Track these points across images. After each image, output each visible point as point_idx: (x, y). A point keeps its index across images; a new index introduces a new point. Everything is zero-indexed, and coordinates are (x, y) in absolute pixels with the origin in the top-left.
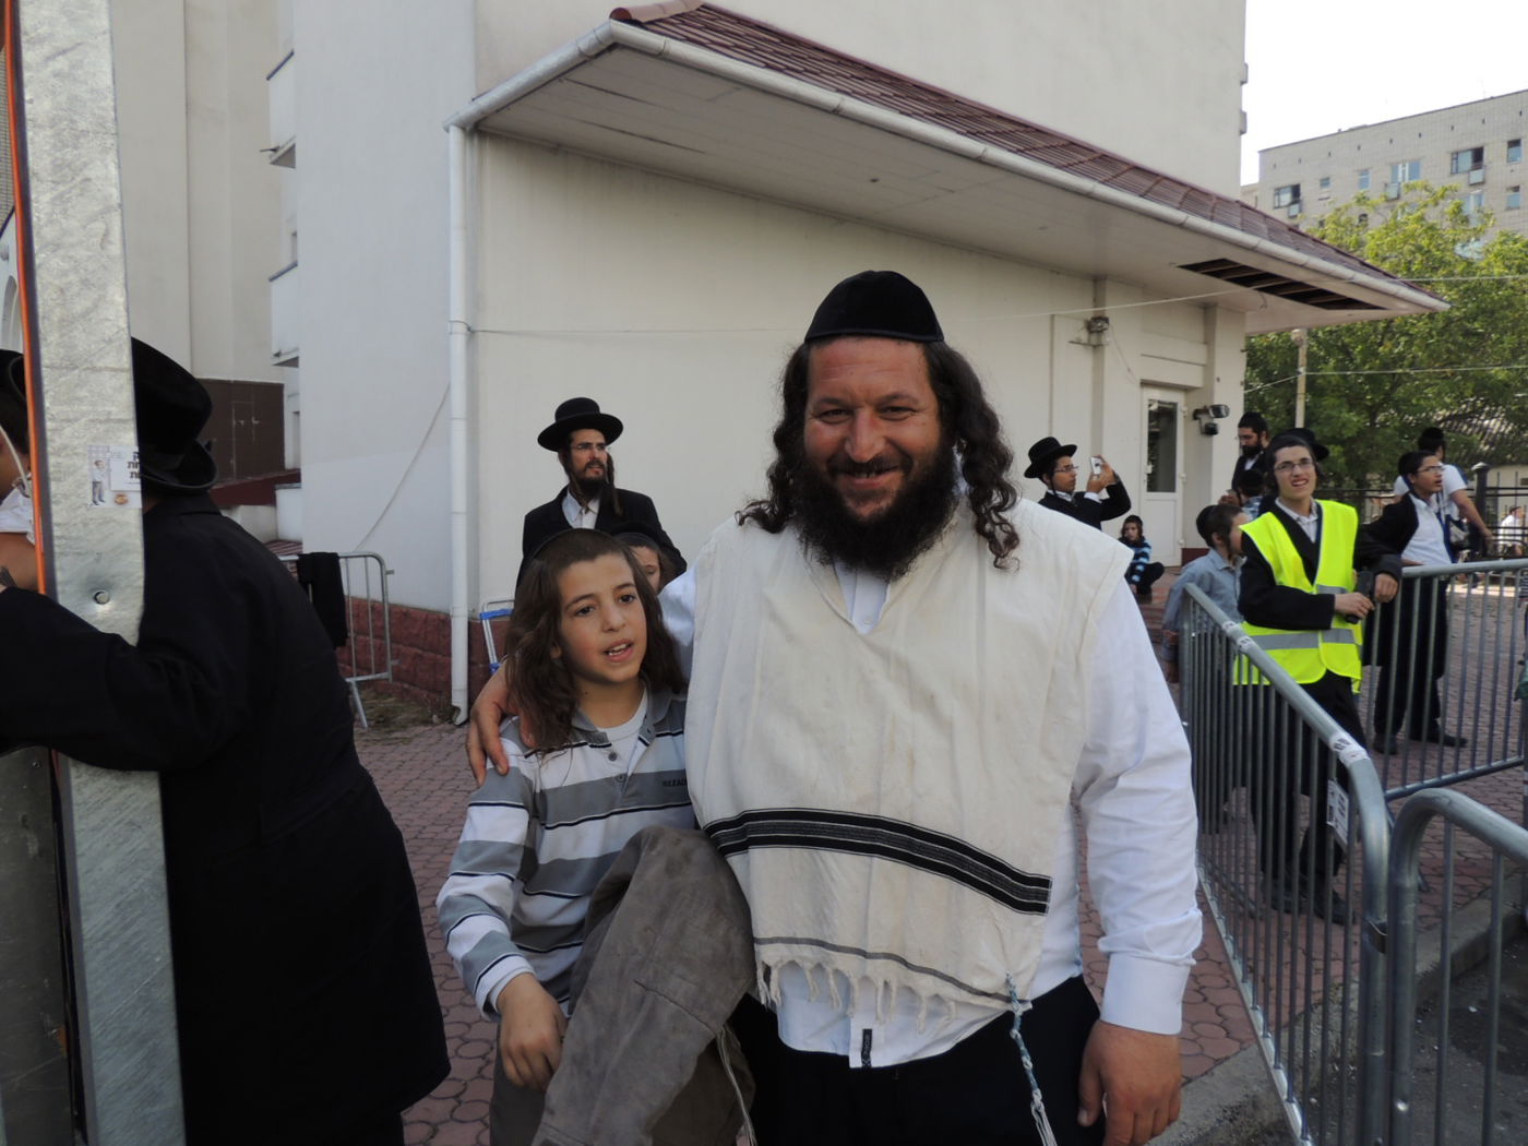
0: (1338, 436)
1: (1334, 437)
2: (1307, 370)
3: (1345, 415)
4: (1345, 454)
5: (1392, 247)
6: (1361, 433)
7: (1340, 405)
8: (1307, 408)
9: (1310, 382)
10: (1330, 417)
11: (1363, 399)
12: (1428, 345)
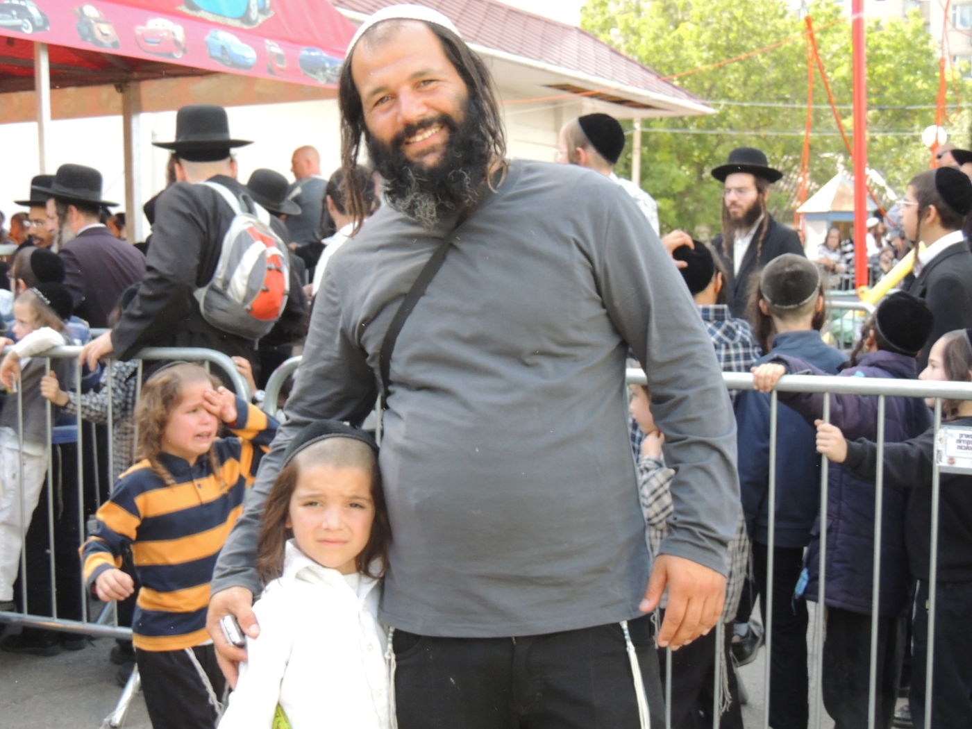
0: (669, 190)
1: (666, 191)
2: (642, 126)
3: (674, 171)
4: (674, 207)
5: (712, 14)
6: (689, 189)
7: (672, 161)
8: (643, 161)
9: (645, 137)
10: (662, 173)
11: (691, 155)
12: (743, 108)
